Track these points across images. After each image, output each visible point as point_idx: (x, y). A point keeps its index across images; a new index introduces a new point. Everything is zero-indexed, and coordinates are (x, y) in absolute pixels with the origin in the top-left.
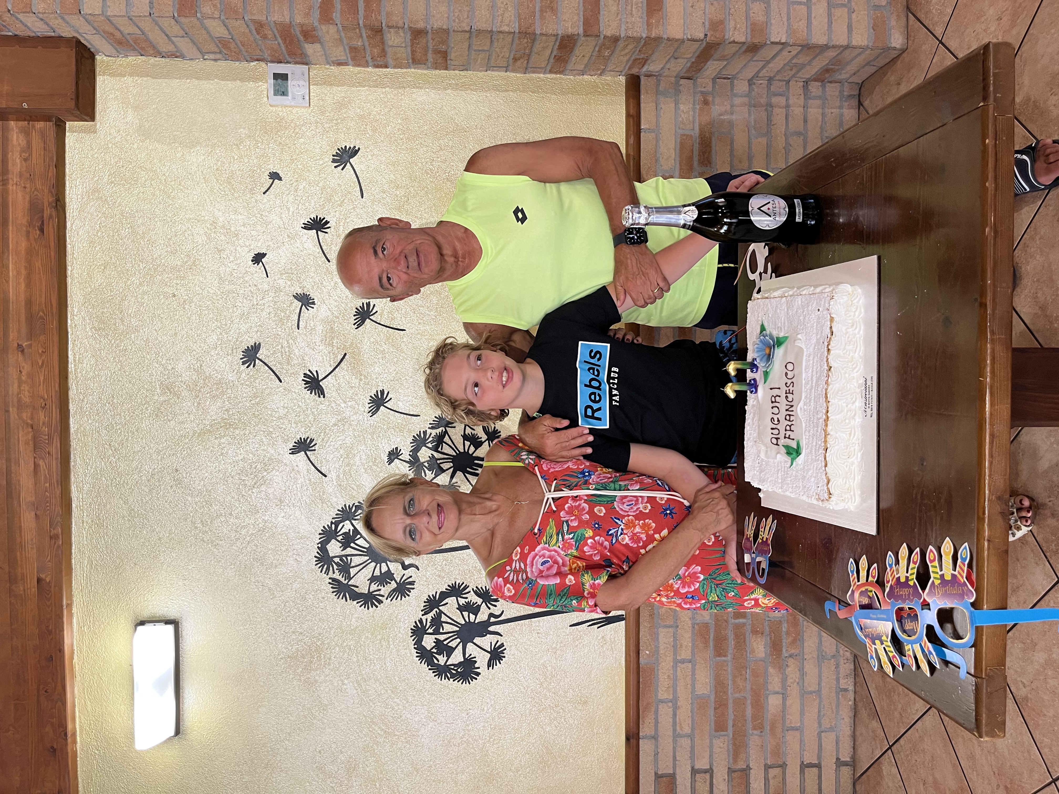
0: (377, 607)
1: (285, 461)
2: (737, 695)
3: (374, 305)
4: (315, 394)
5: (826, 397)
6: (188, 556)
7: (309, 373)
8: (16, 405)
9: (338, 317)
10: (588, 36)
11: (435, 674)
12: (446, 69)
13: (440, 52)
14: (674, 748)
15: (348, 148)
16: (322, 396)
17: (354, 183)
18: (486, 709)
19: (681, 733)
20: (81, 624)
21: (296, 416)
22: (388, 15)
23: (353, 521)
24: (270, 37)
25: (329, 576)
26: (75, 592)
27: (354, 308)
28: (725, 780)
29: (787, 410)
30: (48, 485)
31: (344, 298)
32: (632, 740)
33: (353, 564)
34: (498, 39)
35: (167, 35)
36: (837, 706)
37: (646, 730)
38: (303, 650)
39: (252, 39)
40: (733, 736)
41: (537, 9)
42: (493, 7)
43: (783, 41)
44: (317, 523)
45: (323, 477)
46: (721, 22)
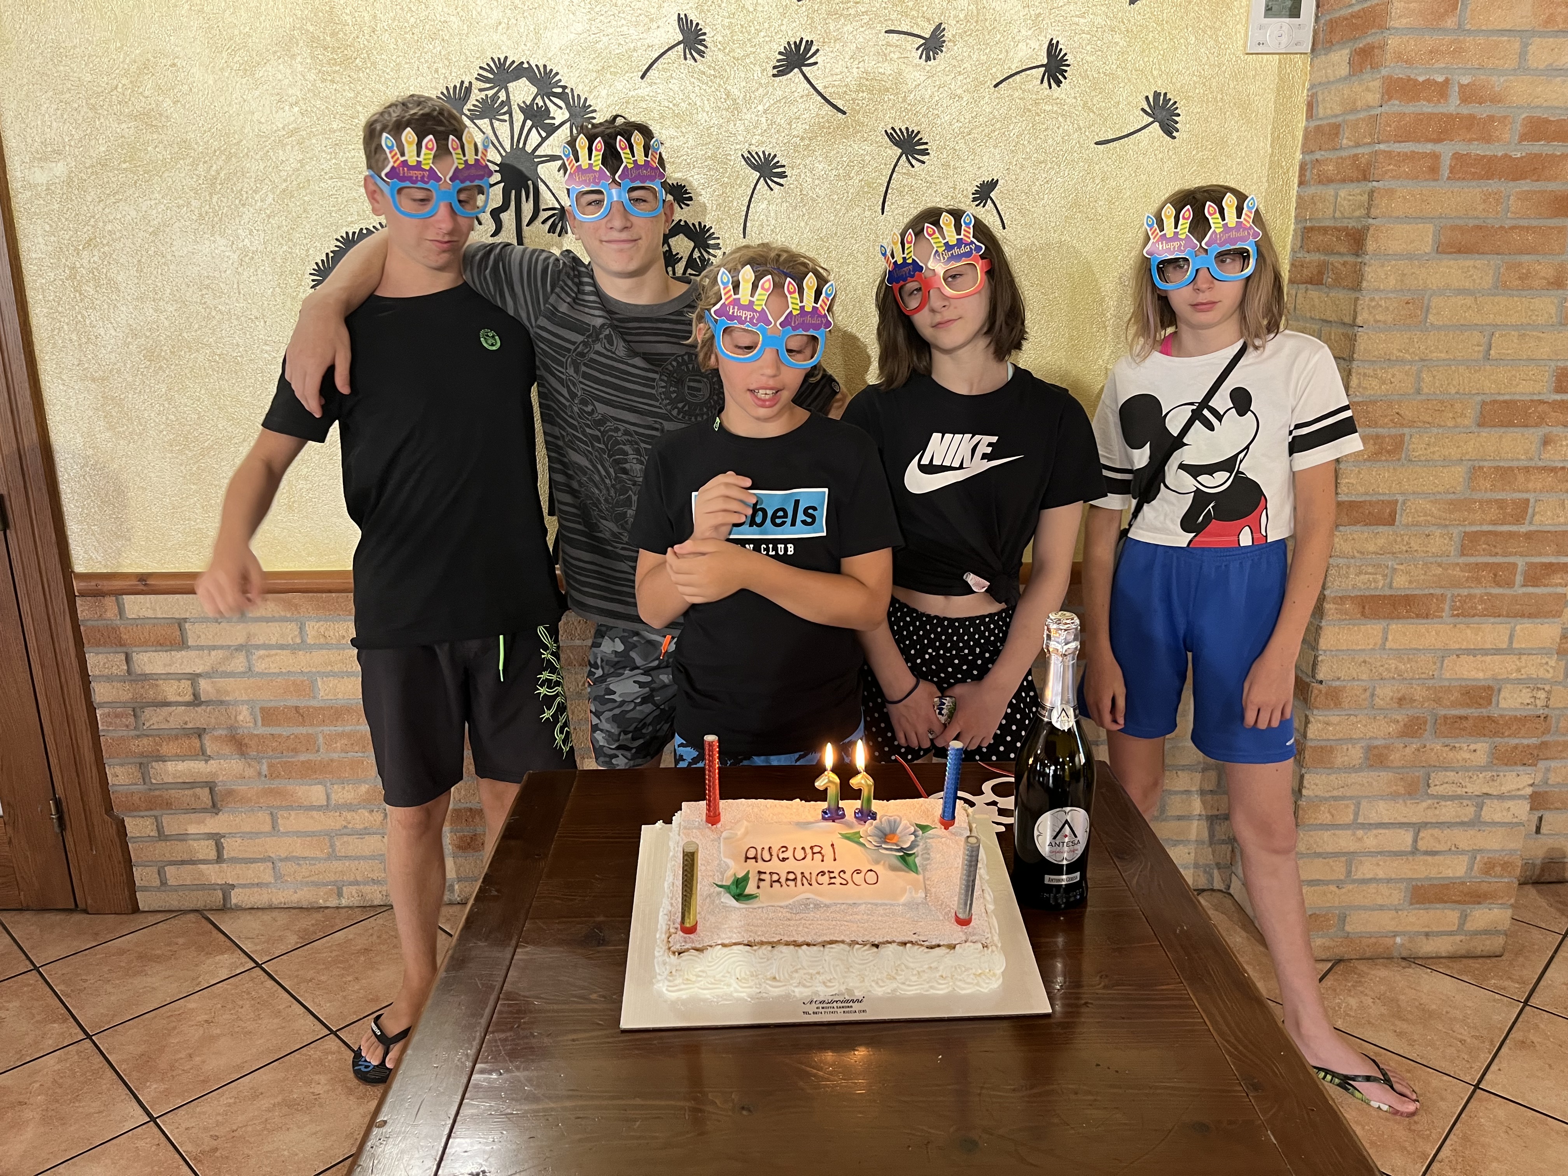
2: (321, 740)
3: (923, 162)
4: (778, 61)
5: (831, 942)
7: (813, 49)
9: (904, 101)
11: (320, 265)
13: (1321, 273)
14: (229, 647)
15: (1176, 118)
16: (775, 72)
17: (1120, 129)
19: (254, 657)
21: (742, 26)
22: (1391, 192)
23: (568, 124)
25: (474, 81)
27: (919, 128)
28: (186, 723)
29: (802, 873)
31: (936, 112)
33: (496, 124)
36: (315, 884)
38: (345, 34)
40: (257, 735)
41: (1380, 430)
42: (1389, 361)
43: (1304, 792)
44: (563, 62)
45: (641, 74)
46: (1338, 704)
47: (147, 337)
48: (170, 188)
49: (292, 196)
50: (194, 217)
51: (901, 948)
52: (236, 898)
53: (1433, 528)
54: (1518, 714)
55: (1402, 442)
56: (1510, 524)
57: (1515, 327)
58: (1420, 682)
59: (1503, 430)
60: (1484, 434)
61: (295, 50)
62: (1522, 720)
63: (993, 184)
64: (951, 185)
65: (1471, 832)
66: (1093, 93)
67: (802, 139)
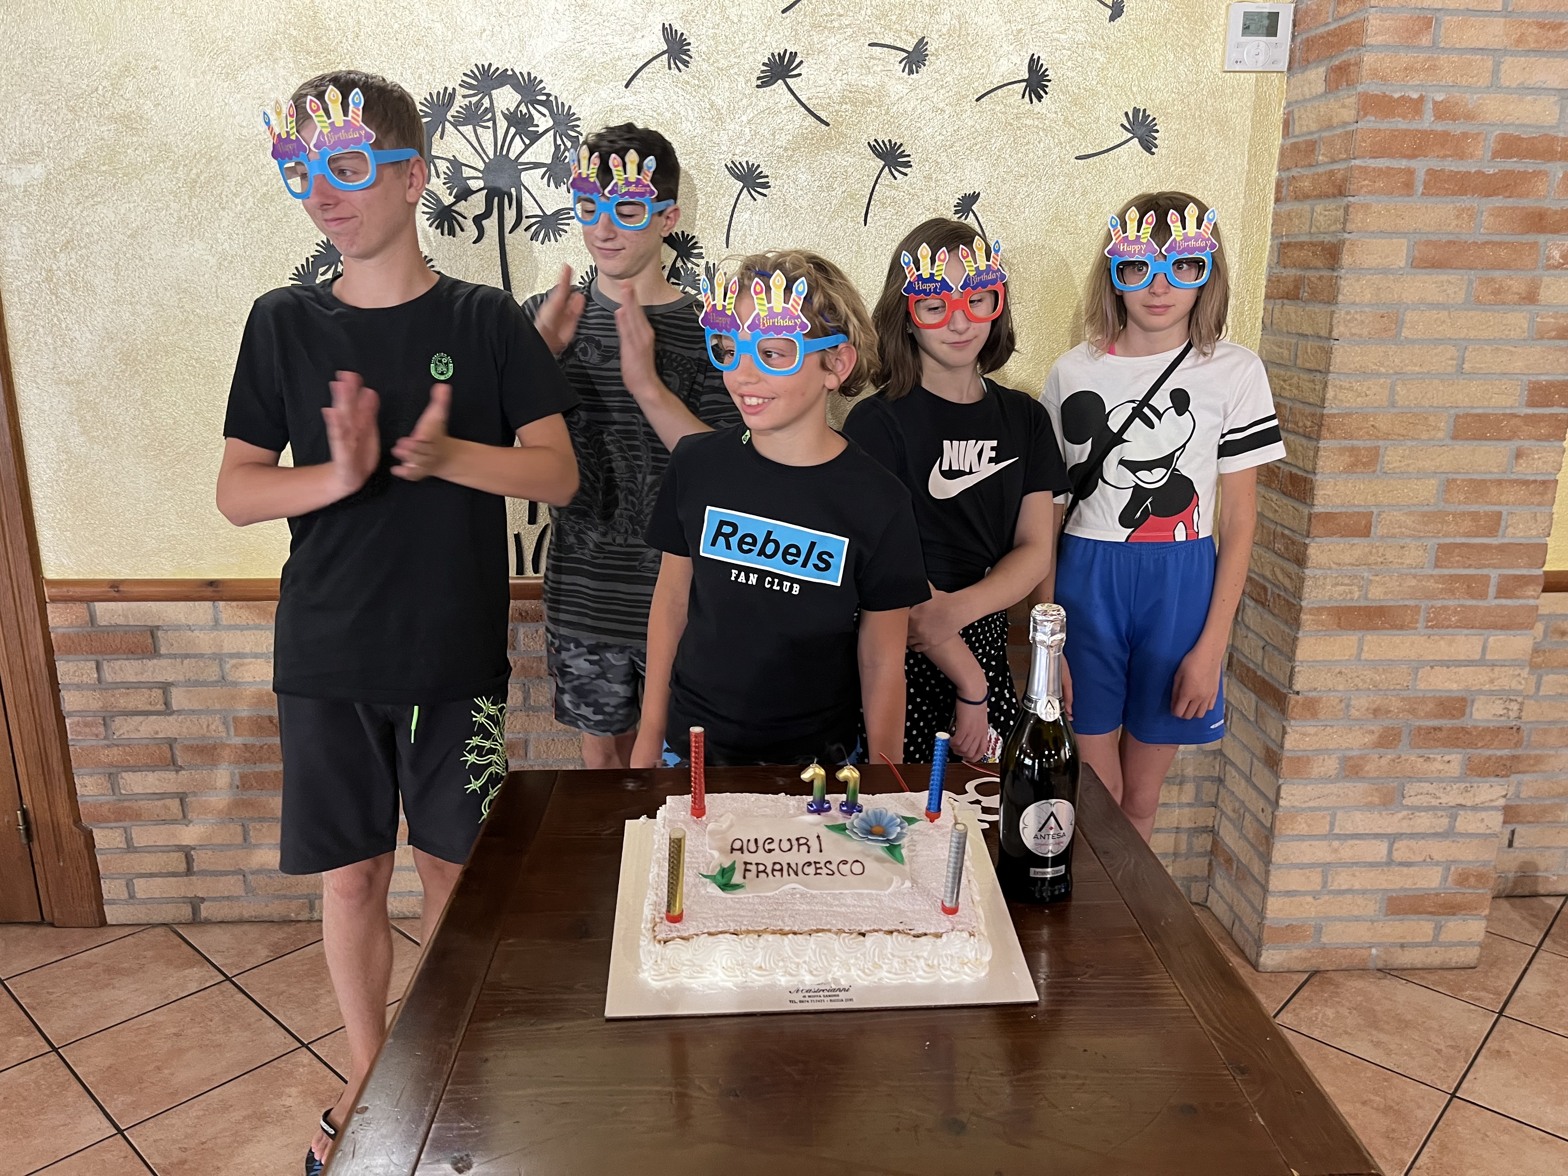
1: (650, 14)
3: (906, 175)
4: (762, 72)
5: (818, 931)
7: (797, 61)
9: (887, 113)
10: (1310, 520)
11: (300, 269)
12: (1268, 297)
13: (1297, 288)
14: (202, 656)
15: (1155, 135)
16: (759, 83)
17: (1100, 145)
19: (228, 666)
22: (1366, 207)
25: (458, 88)
27: (901, 141)
28: (157, 733)
29: (789, 864)
31: (918, 125)
32: (211, 589)
33: (480, 130)
34: (1313, 381)
36: (285, 897)
37: (229, 611)
40: (229, 745)
41: (1355, 442)
42: (1365, 374)
43: (1281, 802)
44: (547, 70)
45: (625, 83)
46: (1314, 715)
47: (124, 341)
48: (149, 191)
49: (273, 200)
50: (173, 221)
51: (888, 937)
52: (205, 911)
53: (1408, 540)
54: (1491, 725)
55: (1377, 455)
56: (1482, 536)
57: (1488, 341)
58: (1394, 693)
59: (1475, 443)
60: (1457, 447)
61: (277, 54)
62: (1496, 732)
63: (975, 197)
64: (933, 197)
65: (1446, 843)
66: (1074, 109)
67: (786, 150)
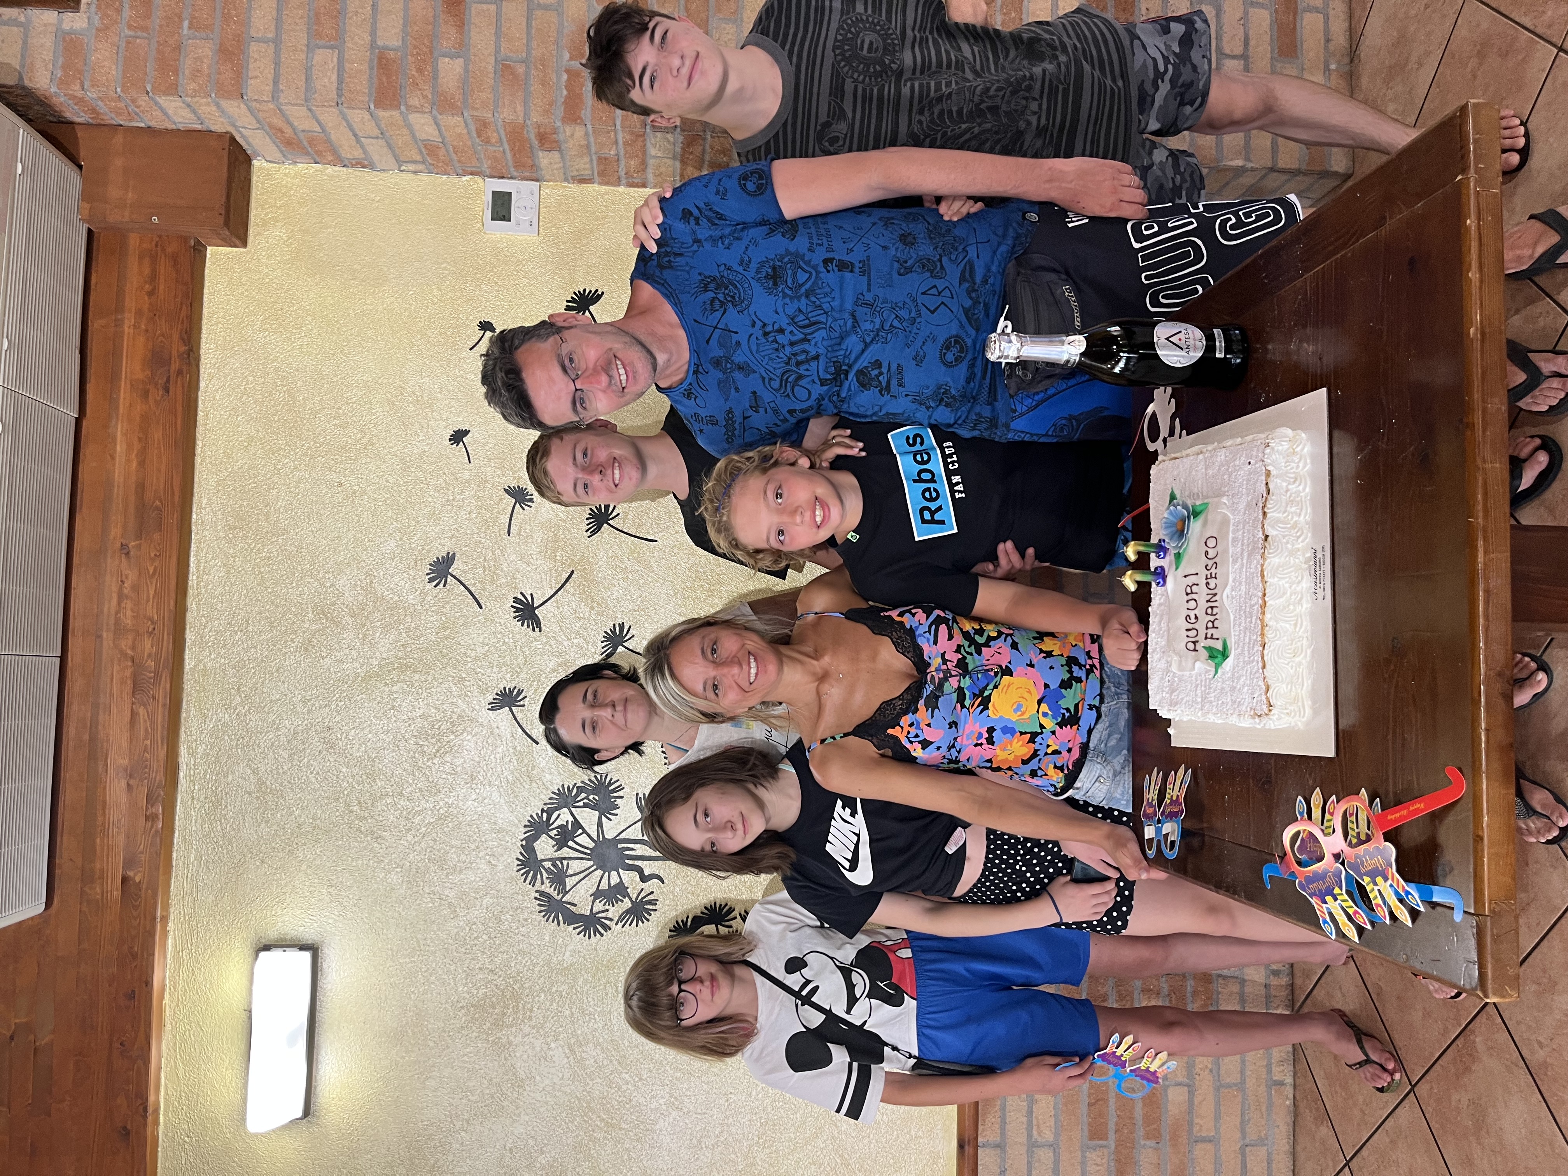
0: (602, 935)
1: (480, 721)
4: (528, 627)
5: (1263, 576)
6: (338, 852)
7: (520, 597)
8: (113, 628)
9: (564, 521)
15: (587, 292)
16: (537, 630)
18: (754, 1093)
20: (179, 948)
21: (500, 657)
23: (573, 809)
24: (494, 140)
25: (536, 888)
26: (174, 900)
29: (1207, 602)
30: (148, 742)
32: (966, 1147)
33: (570, 872)
35: (355, 135)
36: (1269, 1108)
37: (987, 1134)
39: (469, 143)
44: (523, 811)
51: (1269, 515)
